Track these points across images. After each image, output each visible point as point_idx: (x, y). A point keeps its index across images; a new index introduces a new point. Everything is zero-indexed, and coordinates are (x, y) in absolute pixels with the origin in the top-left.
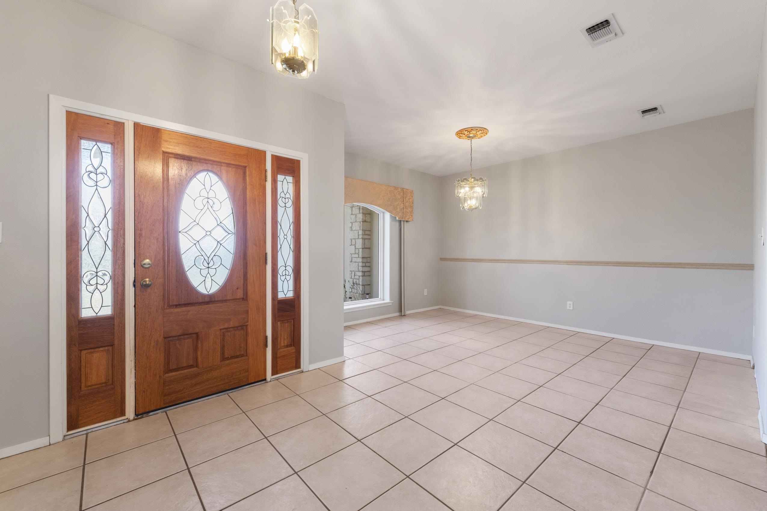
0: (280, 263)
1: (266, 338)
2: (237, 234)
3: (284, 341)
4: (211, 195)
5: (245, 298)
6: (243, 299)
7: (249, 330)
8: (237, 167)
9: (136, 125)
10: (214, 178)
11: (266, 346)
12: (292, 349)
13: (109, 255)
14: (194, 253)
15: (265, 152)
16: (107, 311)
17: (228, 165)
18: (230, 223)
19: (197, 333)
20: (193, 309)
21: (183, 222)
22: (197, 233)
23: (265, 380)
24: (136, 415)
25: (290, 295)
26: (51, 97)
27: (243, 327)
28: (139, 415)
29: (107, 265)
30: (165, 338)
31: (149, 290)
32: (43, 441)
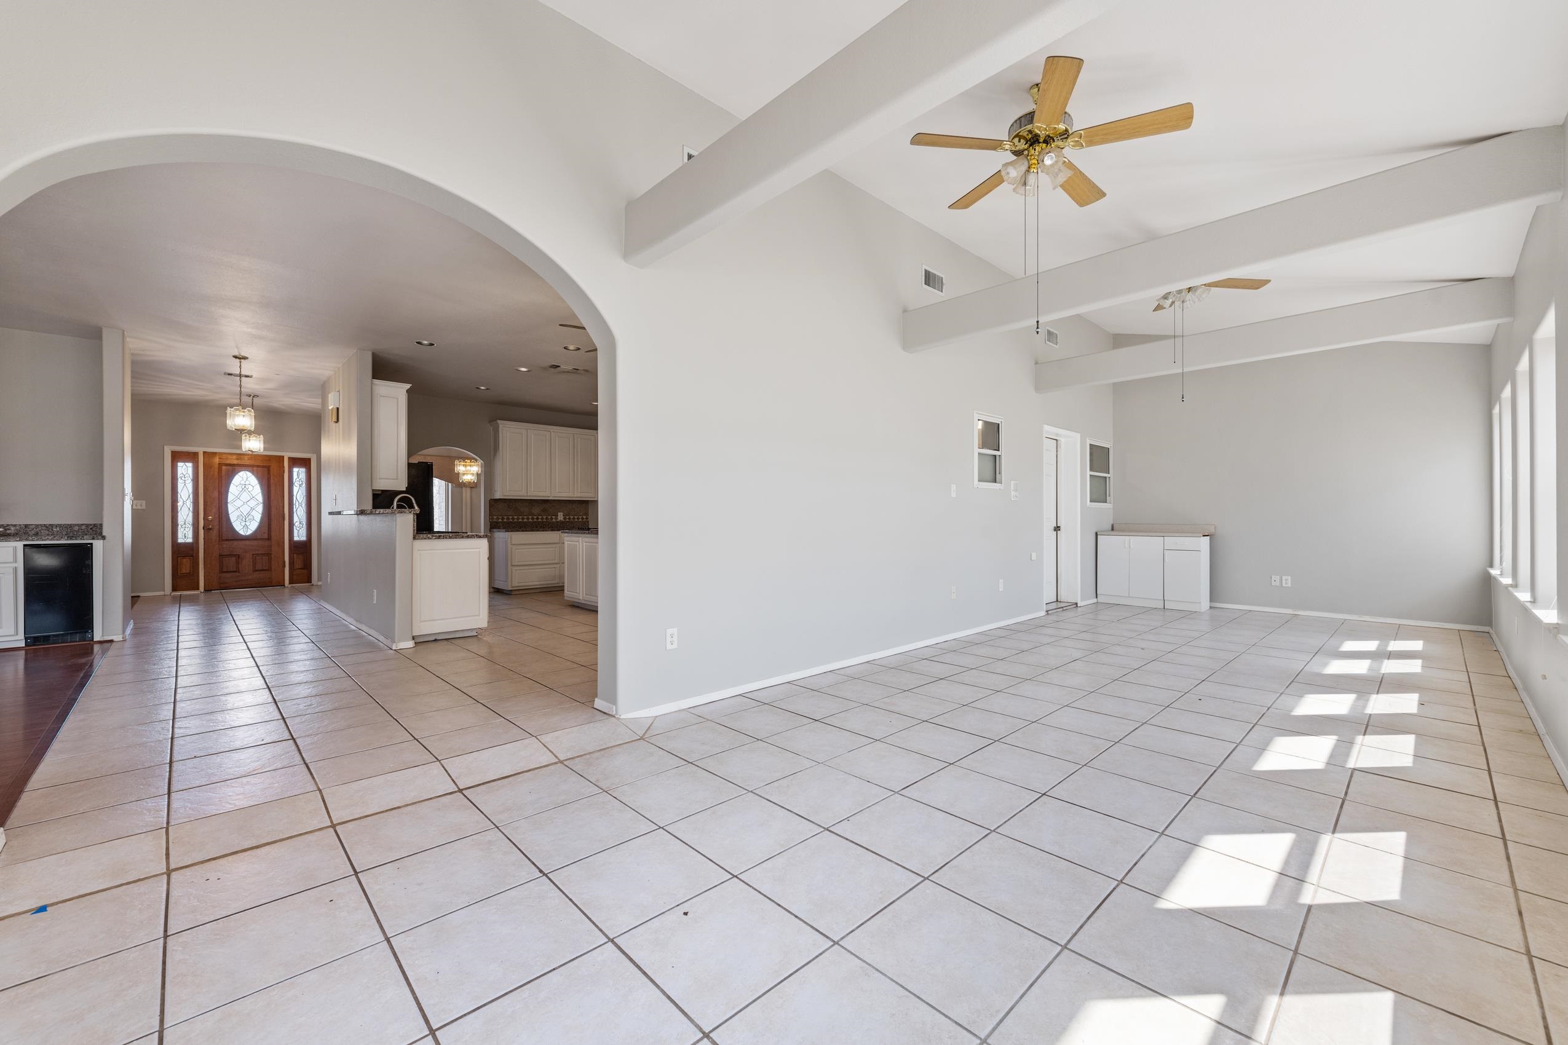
0: (296, 519)
1: (284, 562)
2: (264, 503)
3: (298, 564)
4: (247, 483)
5: (269, 539)
6: (268, 539)
7: (273, 556)
8: (263, 467)
9: (205, 453)
10: (249, 474)
11: (284, 566)
12: (305, 571)
13: (191, 514)
14: (238, 513)
15: (283, 457)
16: (190, 540)
17: (258, 466)
18: (260, 498)
19: (238, 555)
20: (235, 543)
21: (230, 497)
22: (238, 503)
23: (284, 585)
24: (205, 590)
25: (304, 538)
26: (165, 447)
27: (269, 555)
28: (206, 590)
29: (190, 519)
30: (220, 555)
31: (211, 531)
32: (162, 593)
